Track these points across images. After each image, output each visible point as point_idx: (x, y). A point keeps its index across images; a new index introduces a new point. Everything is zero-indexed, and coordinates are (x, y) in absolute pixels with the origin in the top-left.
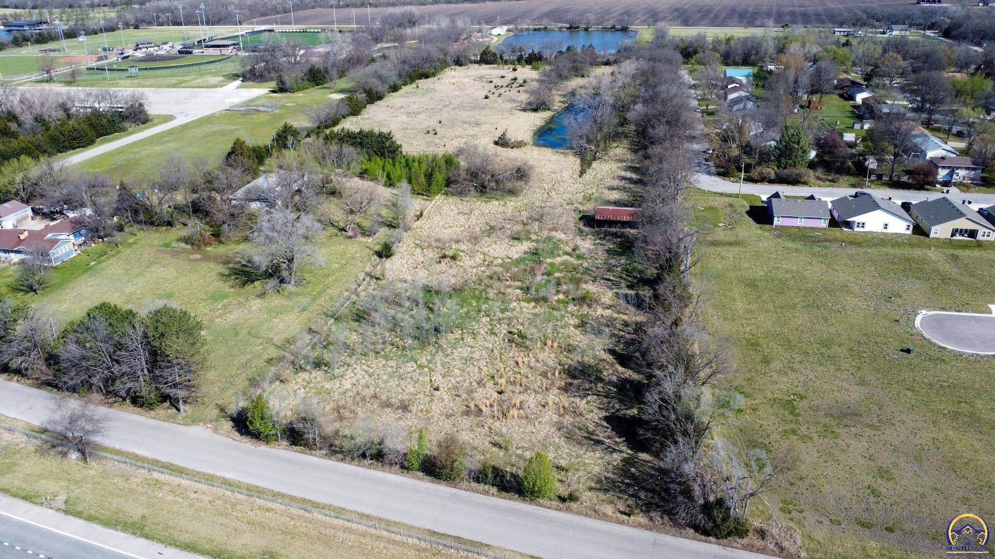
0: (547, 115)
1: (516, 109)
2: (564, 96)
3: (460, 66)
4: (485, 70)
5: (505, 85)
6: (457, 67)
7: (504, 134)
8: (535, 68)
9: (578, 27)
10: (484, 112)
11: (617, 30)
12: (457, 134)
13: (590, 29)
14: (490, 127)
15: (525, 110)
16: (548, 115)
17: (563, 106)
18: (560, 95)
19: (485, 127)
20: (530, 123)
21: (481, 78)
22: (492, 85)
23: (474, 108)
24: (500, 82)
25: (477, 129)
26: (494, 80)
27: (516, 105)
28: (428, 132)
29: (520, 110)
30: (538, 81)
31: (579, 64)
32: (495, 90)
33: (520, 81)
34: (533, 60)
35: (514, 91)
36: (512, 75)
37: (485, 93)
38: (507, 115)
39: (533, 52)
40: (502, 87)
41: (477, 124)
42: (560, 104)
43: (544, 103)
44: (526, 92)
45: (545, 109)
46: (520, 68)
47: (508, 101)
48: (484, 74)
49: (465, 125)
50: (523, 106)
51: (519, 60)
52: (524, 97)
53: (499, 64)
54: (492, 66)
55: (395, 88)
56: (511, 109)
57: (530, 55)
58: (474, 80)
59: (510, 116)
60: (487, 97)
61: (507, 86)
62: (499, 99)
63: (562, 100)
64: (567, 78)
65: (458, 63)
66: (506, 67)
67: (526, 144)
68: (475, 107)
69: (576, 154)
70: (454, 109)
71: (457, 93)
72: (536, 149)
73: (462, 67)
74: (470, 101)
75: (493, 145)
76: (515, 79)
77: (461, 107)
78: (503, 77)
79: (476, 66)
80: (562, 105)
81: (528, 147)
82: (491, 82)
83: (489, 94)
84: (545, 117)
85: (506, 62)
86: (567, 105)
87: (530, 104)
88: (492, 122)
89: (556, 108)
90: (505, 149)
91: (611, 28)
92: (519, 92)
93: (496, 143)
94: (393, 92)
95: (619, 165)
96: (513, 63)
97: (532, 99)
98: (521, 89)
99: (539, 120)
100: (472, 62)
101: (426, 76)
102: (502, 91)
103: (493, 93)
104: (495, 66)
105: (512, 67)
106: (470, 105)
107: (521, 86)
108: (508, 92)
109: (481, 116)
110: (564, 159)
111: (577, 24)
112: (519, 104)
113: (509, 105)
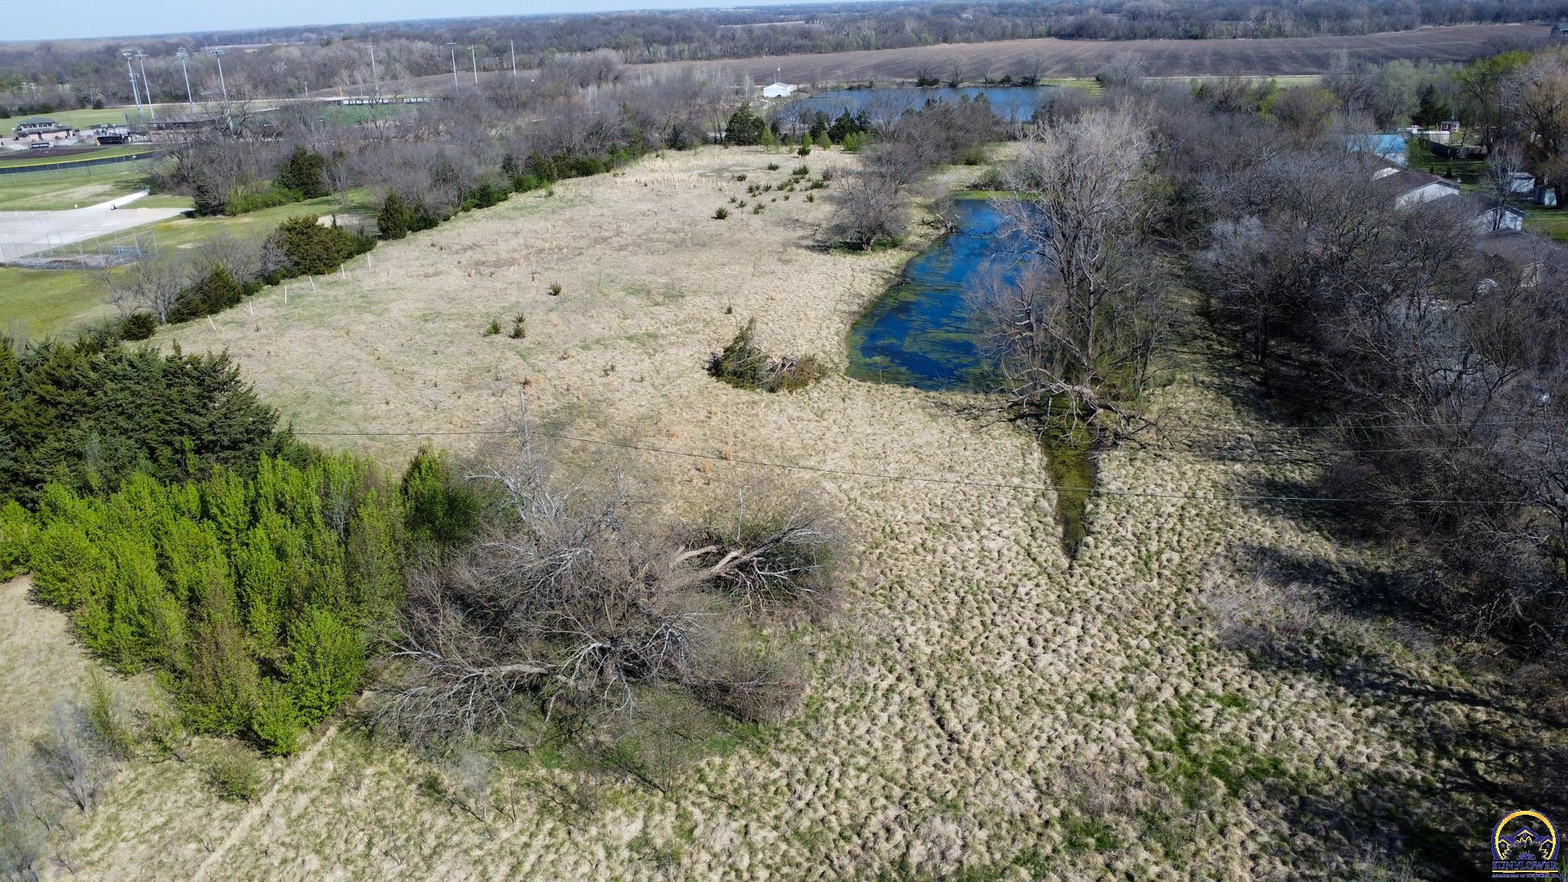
0: (889, 260)
1: (799, 246)
2: (930, 208)
3: (680, 149)
4: (735, 156)
5: (775, 184)
6: (673, 152)
7: (743, 337)
8: (851, 149)
9: (936, 82)
10: (704, 256)
11: (1015, 85)
12: (596, 330)
13: (960, 86)
14: (712, 303)
15: (824, 248)
16: (894, 262)
17: (935, 234)
18: (920, 206)
19: (693, 305)
20: (840, 289)
21: (719, 172)
22: (744, 186)
23: (679, 245)
24: (763, 179)
25: (664, 313)
26: (750, 176)
27: (800, 233)
28: (496, 329)
29: (811, 248)
30: (860, 174)
31: (960, 134)
32: (747, 198)
33: (815, 175)
34: (845, 131)
35: (798, 198)
36: (797, 163)
37: (723, 203)
38: (771, 264)
39: (847, 114)
40: (767, 189)
41: (673, 295)
42: (925, 230)
43: (881, 226)
44: (830, 199)
45: (883, 246)
46: (815, 151)
47: (777, 224)
48: (729, 163)
49: (633, 301)
50: (818, 237)
51: (815, 134)
52: (822, 212)
53: (767, 143)
54: (753, 148)
55: (485, 198)
56: (785, 245)
57: (839, 120)
58: (701, 175)
59: (779, 268)
60: (721, 215)
61: (781, 188)
62: (756, 221)
63: (929, 218)
64: (935, 166)
65: (677, 142)
66: (784, 149)
67: (823, 373)
68: (687, 242)
69: (1015, 416)
70: (621, 248)
71: (644, 207)
72: (861, 390)
73: (683, 152)
74: (674, 225)
75: (703, 377)
76: (804, 171)
77: (644, 244)
78: (773, 168)
79: (717, 148)
80: (930, 230)
81: (832, 382)
82: (742, 178)
83: (730, 208)
84: (887, 267)
85: (785, 140)
86: (943, 231)
87: (840, 229)
88: (721, 288)
89: (913, 239)
90: (744, 395)
91: (1002, 82)
92: (811, 199)
93: (716, 369)
94: (479, 206)
95: (1216, 471)
96: (801, 140)
97: (845, 216)
98: (815, 193)
99: (867, 278)
100: (706, 141)
101: (585, 170)
102: (765, 198)
103: (742, 205)
104: (759, 148)
105: (797, 148)
106: (669, 237)
107: (817, 186)
108: (781, 202)
109: (689, 269)
110: (973, 441)
111: (935, 77)
112: (809, 232)
113: (781, 234)
